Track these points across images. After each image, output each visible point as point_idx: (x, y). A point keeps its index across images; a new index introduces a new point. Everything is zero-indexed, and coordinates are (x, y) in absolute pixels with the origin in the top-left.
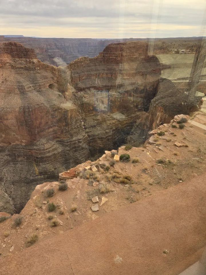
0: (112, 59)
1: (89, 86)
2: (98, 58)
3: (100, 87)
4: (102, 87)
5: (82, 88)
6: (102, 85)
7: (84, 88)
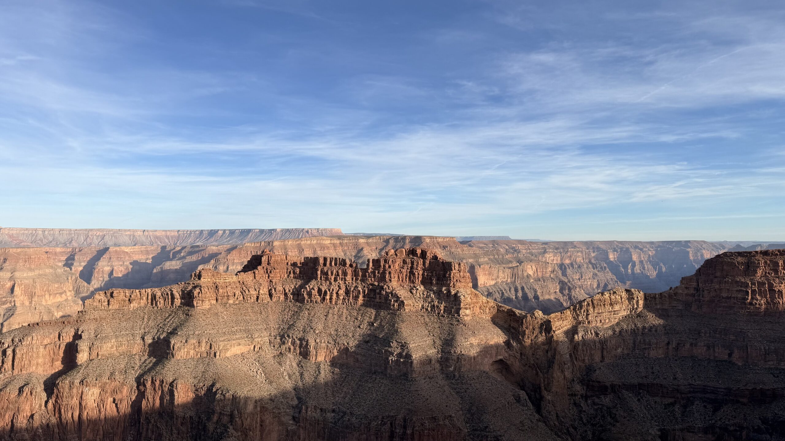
0: (728, 298)
1: (635, 381)
2: (676, 294)
3: (677, 390)
4: (690, 392)
5: (608, 384)
6: (690, 384)
7: (613, 386)
